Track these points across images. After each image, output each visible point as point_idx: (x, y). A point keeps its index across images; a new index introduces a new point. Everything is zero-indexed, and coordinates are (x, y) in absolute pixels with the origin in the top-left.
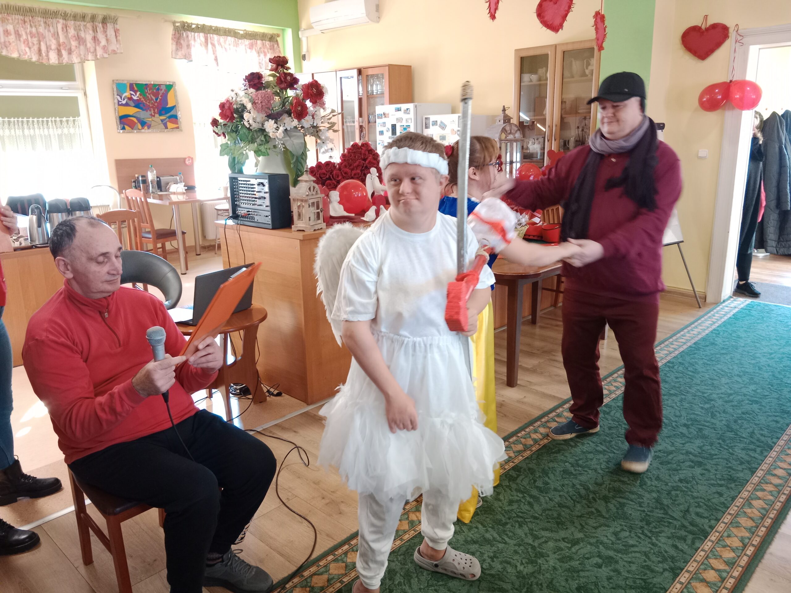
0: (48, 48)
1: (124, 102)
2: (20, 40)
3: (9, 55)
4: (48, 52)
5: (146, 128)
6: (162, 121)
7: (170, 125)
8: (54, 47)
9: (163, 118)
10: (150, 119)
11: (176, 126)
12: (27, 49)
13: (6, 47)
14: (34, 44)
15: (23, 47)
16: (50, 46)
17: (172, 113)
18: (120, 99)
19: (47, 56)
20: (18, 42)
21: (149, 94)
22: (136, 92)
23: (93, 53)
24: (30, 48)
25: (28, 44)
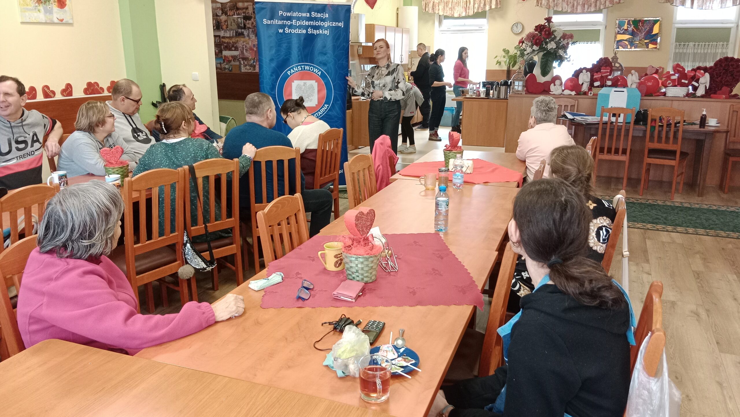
0: (578, 4)
1: (622, 32)
2: (564, 1)
3: (558, 10)
4: (577, 6)
5: (633, 47)
6: (646, 43)
7: (651, 46)
8: (581, 3)
9: (646, 41)
10: (638, 42)
11: (655, 46)
12: (566, 6)
13: (557, 6)
14: (570, 3)
15: (565, 5)
16: (579, 3)
17: (655, 38)
18: (619, 31)
19: (577, 9)
20: (563, 2)
21: (641, 27)
22: (630, 25)
23: (603, 4)
24: (568, 5)
25: (568, 3)
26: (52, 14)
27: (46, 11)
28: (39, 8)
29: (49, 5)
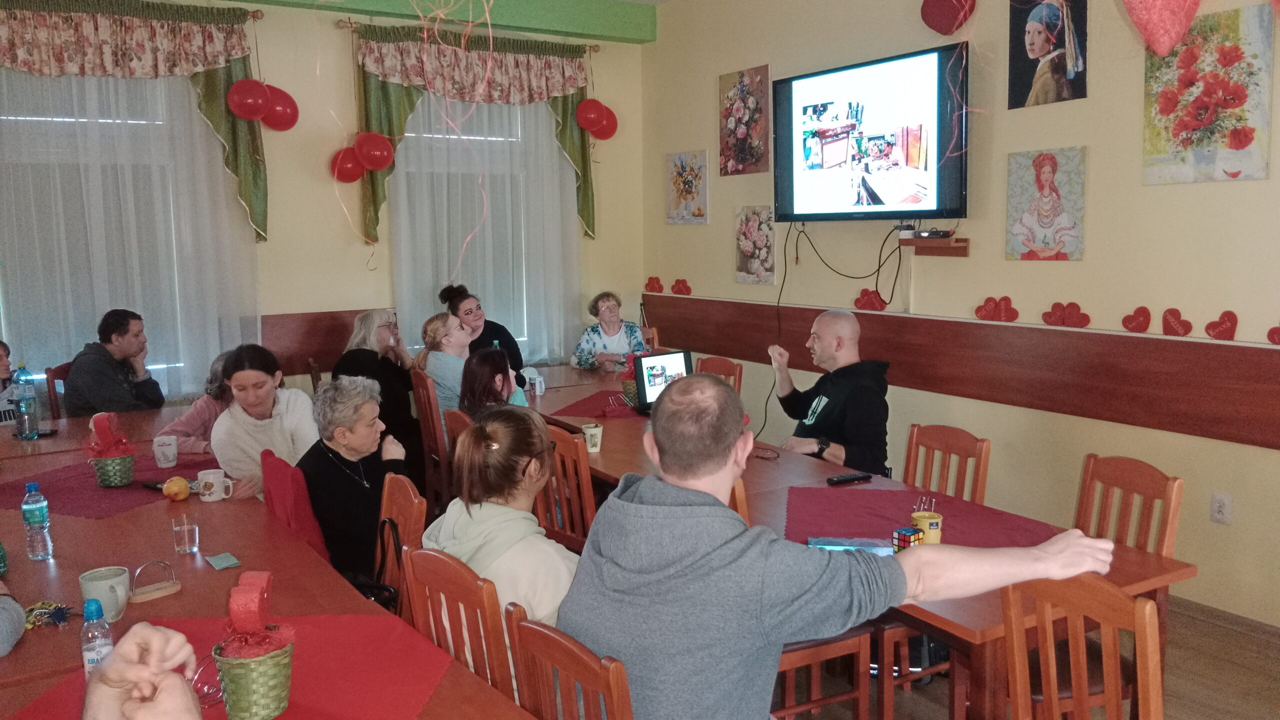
26: (1214, 162)
27: (1199, 159)
28: (1183, 154)
29: (1208, 145)
